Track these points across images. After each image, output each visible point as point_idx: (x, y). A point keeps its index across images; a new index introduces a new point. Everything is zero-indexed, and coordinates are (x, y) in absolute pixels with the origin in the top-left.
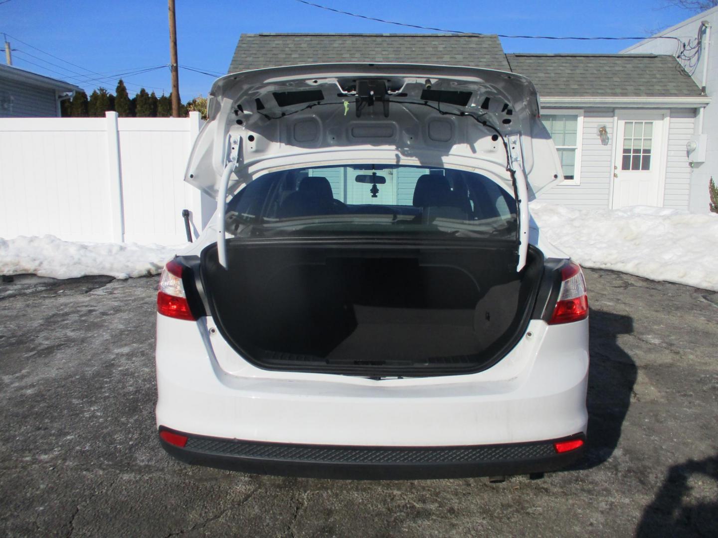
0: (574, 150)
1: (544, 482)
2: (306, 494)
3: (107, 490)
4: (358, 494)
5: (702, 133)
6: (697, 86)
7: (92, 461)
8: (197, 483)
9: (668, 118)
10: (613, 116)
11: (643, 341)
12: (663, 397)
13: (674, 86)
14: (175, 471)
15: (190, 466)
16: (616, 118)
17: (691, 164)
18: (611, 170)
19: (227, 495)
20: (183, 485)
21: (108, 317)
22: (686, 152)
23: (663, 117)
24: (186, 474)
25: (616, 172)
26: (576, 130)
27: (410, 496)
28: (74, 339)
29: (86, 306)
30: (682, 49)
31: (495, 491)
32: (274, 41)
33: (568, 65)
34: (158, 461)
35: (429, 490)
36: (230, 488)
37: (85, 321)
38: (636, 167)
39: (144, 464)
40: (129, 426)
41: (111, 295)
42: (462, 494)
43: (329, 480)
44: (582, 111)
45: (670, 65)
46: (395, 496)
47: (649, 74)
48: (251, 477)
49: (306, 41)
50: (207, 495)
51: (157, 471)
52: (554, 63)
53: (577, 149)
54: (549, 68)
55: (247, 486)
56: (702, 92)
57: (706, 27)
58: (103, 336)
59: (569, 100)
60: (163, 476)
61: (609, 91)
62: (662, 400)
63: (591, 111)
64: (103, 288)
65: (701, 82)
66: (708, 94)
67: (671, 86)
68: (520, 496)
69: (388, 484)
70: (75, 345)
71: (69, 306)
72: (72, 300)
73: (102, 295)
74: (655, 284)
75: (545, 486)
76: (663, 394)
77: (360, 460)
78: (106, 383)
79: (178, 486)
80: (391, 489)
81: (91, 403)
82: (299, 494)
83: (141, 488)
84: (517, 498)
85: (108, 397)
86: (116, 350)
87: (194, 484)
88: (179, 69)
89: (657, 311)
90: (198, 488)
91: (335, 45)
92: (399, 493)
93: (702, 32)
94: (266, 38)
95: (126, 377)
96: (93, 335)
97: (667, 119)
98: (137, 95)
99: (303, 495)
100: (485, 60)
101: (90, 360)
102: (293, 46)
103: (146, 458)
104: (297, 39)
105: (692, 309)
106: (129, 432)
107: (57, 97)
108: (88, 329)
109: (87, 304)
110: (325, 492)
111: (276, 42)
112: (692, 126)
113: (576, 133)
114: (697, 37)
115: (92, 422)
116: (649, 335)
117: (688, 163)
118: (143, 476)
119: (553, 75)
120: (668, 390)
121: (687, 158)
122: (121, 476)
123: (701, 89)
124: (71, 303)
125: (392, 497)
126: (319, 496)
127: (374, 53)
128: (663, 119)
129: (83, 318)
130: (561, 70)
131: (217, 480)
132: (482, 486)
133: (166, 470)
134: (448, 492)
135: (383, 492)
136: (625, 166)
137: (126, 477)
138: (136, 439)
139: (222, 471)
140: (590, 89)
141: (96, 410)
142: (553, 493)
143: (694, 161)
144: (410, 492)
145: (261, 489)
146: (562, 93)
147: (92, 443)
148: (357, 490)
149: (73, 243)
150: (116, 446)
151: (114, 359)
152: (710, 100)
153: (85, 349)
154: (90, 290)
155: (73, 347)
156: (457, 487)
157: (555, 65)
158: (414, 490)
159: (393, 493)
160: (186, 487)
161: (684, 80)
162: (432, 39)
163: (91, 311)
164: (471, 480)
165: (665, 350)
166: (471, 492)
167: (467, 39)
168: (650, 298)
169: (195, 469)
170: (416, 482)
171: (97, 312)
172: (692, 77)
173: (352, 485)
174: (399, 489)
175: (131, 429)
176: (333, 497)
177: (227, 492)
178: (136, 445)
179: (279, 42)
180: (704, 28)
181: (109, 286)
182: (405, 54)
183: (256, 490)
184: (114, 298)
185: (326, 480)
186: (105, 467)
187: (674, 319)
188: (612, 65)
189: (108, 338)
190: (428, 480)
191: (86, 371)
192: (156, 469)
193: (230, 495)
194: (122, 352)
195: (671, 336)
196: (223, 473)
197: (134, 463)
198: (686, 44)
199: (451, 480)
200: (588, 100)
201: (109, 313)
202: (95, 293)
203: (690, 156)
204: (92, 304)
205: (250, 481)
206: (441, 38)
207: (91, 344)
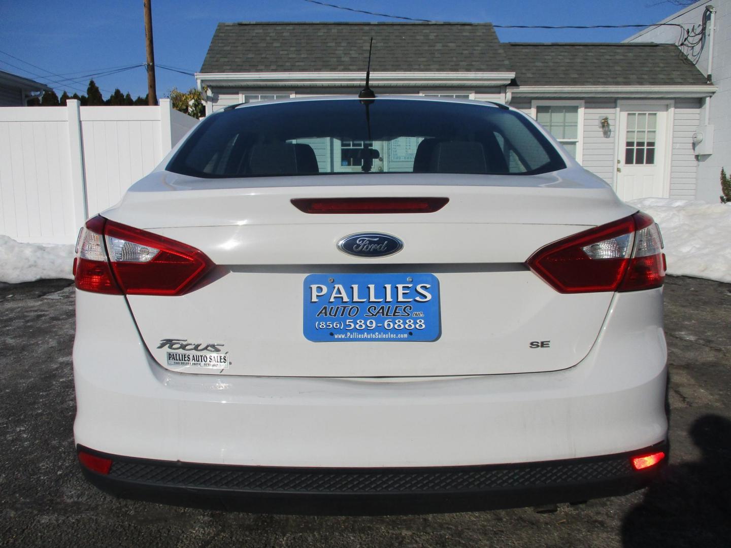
0: (574, 143)
1: (598, 513)
2: (285, 539)
3: (15, 540)
4: (354, 537)
5: (709, 124)
6: (702, 74)
7: (4, 498)
8: (139, 527)
10: (615, 107)
11: (677, 338)
12: (717, 401)
13: (678, 75)
14: (112, 510)
15: (133, 503)
16: (618, 109)
17: (697, 157)
18: (614, 164)
19: (178, 542)
20: (120, 530)
21: (60, 322)
22: (691, 145)
23: (667, 107)
24: (125, 514)
25: (620, 166)
26: (577, 123)
27: (423, 538)
28: (13, 346)
29: (36, 311)
30: (686, 36)
31: (535, 527)
32: (254, 30)
33: (566, 54)
34: (91, 497)
35: (448, 528)
36: (183, 532)
37: (30, 327)
38: (640, 161)
39: (72, 500)
40: (60, 450)
41: (67, 299)
42: (492, 532)
43: (316, 517)
44: (583, 102)
45: (673, 54)
46: (404, 538)
47: (651, 63)
48: (212, 515)
49: (289, 29)
50: (150, 544)
51: (87, 510)
52: (552, 52)
53: (578, 142)
54: (546, 57)
55: (206, 529)
56: (708, 80)
57: (711, 12)
58: (48, 343)
59: (570, 89)
60: (94, 518)
61: (610, 80)
62: (718, 404)
63: (592, 102)
64: (59, 292)
65: (707, 71)
66: (714, 83)
67: (675, 74)
68: (569, 534)
69: (394, 521)
70: (13, 353)
71: (15, 311)
72: (20, 305)
73: (57, 299)
74: (674, 278)
75: (600, 518)
76: (717, 397)
77: (360, 489)
78: (42, 397)
79: (112, 531)
80: (398, 528)
81: (18, 422)
82: (276, 538)
83: (63, 535)
84: (566, 536)
85: (41, 414)
86: (61, 359)
87: (135, 528)
88: (156, 68)
89: (683, 306)
90: (140, 532)
91: (319, 34)
92: (409, 533)
93: (706, 18)
94: (246, 27)
95: (67, 390)
96: (37, 343)
97: (672, 110)
98: (112, 97)
99: (281, 540)
100: (479, 48)
101: (27, 371)
102: (274, 34)
103: (75, 493)
104: (279, 28)
105: (722, 304)
106: (60, 458)
107: (23, 96)
108: (33, 335)
109: (36, 309)
110: (311, 535)
111: (256, 31)
112: (697, 117)
113: (577, 126)
114: (701, 23)
115: (14, 446)
116: (681, 331)
117: (694, 156)
118: (68, 517)
119: (551, 64)
120: (721, 393)
121: (692, 150)
122: (37, 518)
123: (706, 77)
124: (19, 307)
125: (401, 539)
126: (302, 541)
127: (361, 41)
128: (667, 110)
129: (29, 324)
130: (559, 59)
131: (166, 521)
132: (518, 520)
133: (100, 509)
134: (473, 530)
135: (388, 533)
136: (629, 161)
137: (45, 519)
138: (67, 467)
139: (175, 507)
140: (590, 78)
141: (23, 431)
142: (612, 528)
143: (702, 154)
144: (423, 532)
145: (224, 532)
146: (561, 82)
147: (8, 474)
148: (353, 531)
149: (28, 244)
150: (40, 477)
151: (57, 369)
152: (716, 89)
153: (23, 358)
154: (44, 294)
155: (10, 355)
156: (485, 524)
157: (553, 54)
158: (429, 530)
159: (401, 534)
160: (124, 533)
161: (689, 69)
162: (422, 27)
163: (39, 317)
164: (502, 513)
165: (703, 347)
166: (504, 529)
167: (459, 27)
168: (672, 293)
169: (140, 507)
170: (430, 517)
171: (47, 317)
172: (696, 65)
173: (347, 524)
174: (408, 528)
175: (63, 455)
176: (321, 542)
177: (178, 538)
178: (66, 475)
179: (260, 30)
180: (708, 13)
181: (66, 290)
182: (394, 43)
183: (218, 535)
184: (70, 302)
185: (312, 517)
186: (19, 506)
187: (706, 314)
188: (612, 54)
189: (54, 345)
190: (446, 514)
191: (20, 383)
192: (87, 507)
193: (182, 541)
194: (68, 361)
195: (706, 332)
196: (176, 511)
197: (59, 500)
198: (690, 30)
199: (477, 514)
200: (590, 89)
201: (61, 318)
202: (50, 297)
203: (696, 149)
204: (42, 308)
205: (211, 520)
206: (432, 27)
207: (32, 352)
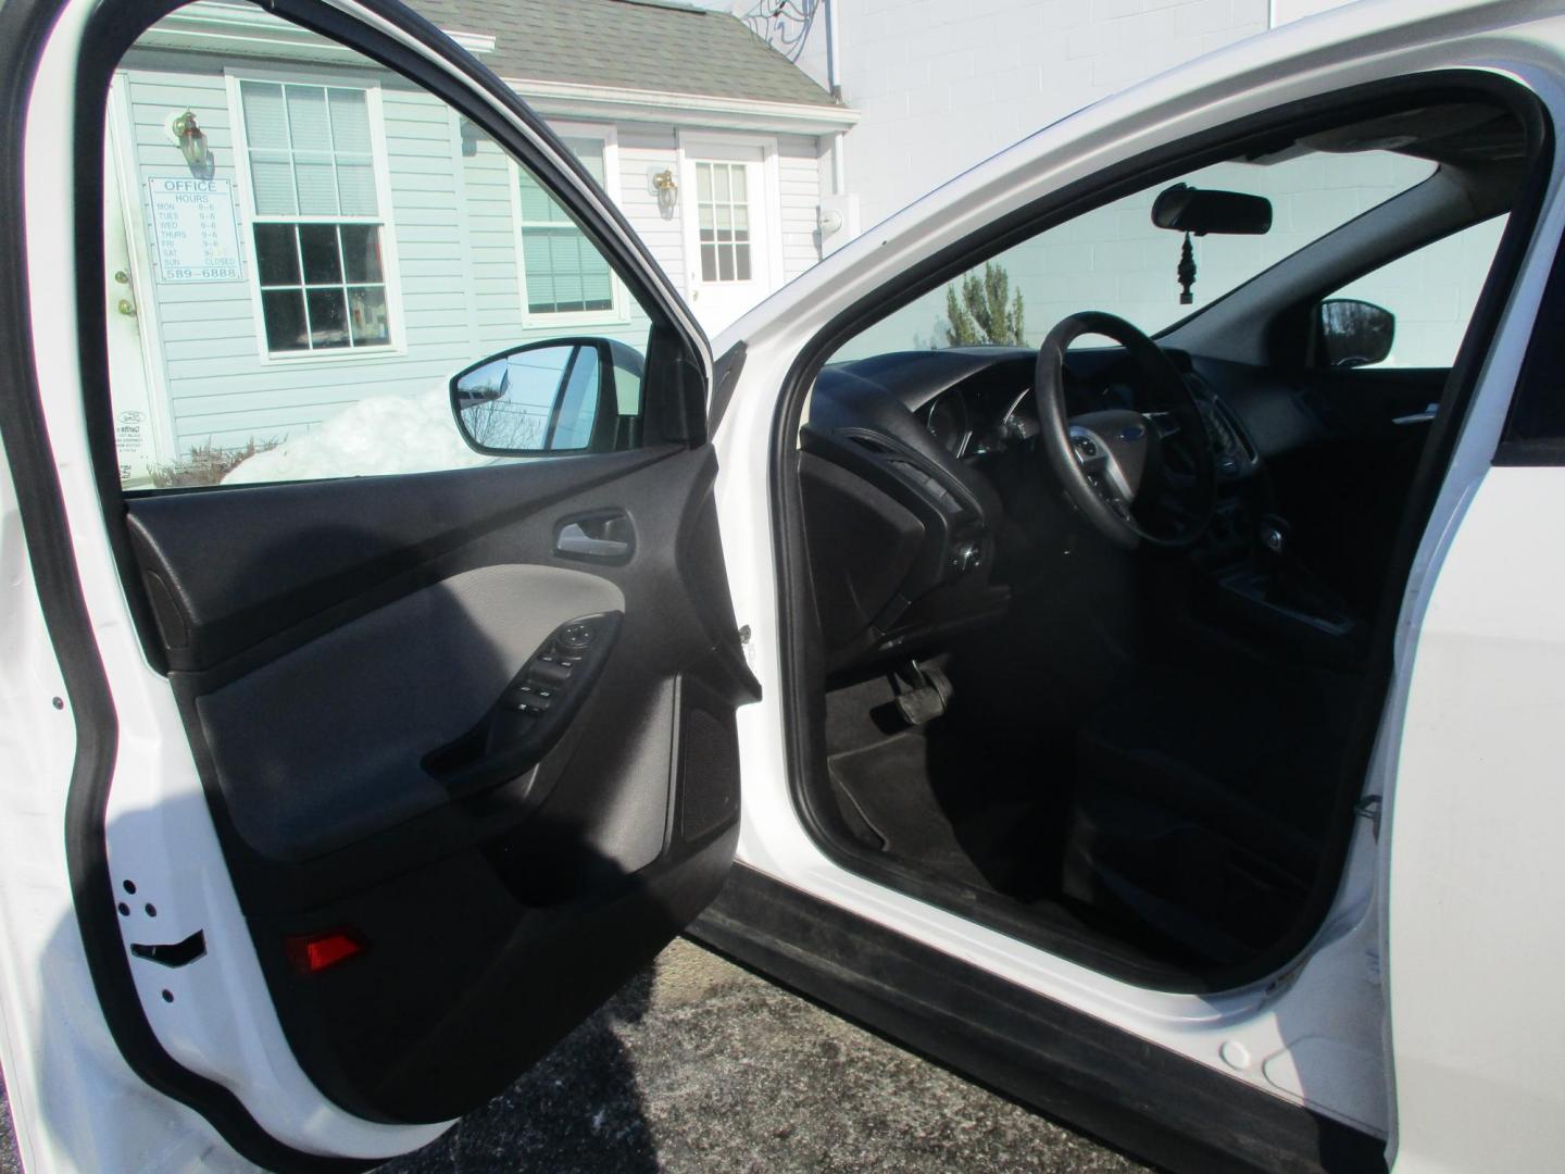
5: (848, 192)
6: (815, 83)
9: (775, 157)
10: (677, 147)
13: (779, 81)
16: (682, 152)
18: (686, 281)
23: (763, 153)
25: (695, 286)
38: (727, 275)
44: (612, 129)
45: (741, 35)
56: (832, 96)
59: (603, 94)
66: (847, 104)
97: (773, 159)
112: (816, 176)
121: (816, 250)
123: (828, 89)
128: (764, 159)
140: (629, 72)
146: (574, 74)
152: (857, 117)
161: (781, 71)
172: (795, 63)
200: (643, 97)
203: (824, 244)
